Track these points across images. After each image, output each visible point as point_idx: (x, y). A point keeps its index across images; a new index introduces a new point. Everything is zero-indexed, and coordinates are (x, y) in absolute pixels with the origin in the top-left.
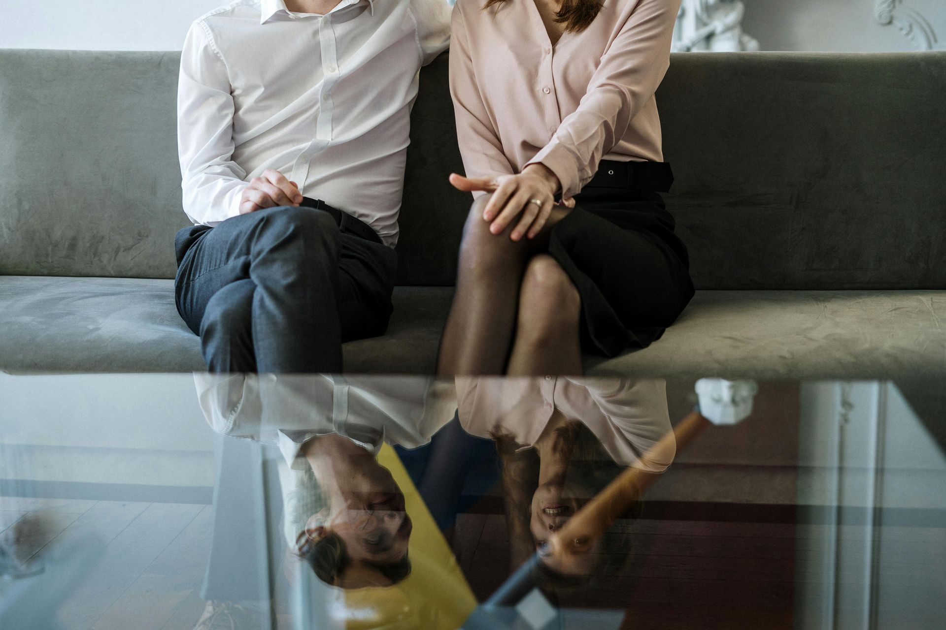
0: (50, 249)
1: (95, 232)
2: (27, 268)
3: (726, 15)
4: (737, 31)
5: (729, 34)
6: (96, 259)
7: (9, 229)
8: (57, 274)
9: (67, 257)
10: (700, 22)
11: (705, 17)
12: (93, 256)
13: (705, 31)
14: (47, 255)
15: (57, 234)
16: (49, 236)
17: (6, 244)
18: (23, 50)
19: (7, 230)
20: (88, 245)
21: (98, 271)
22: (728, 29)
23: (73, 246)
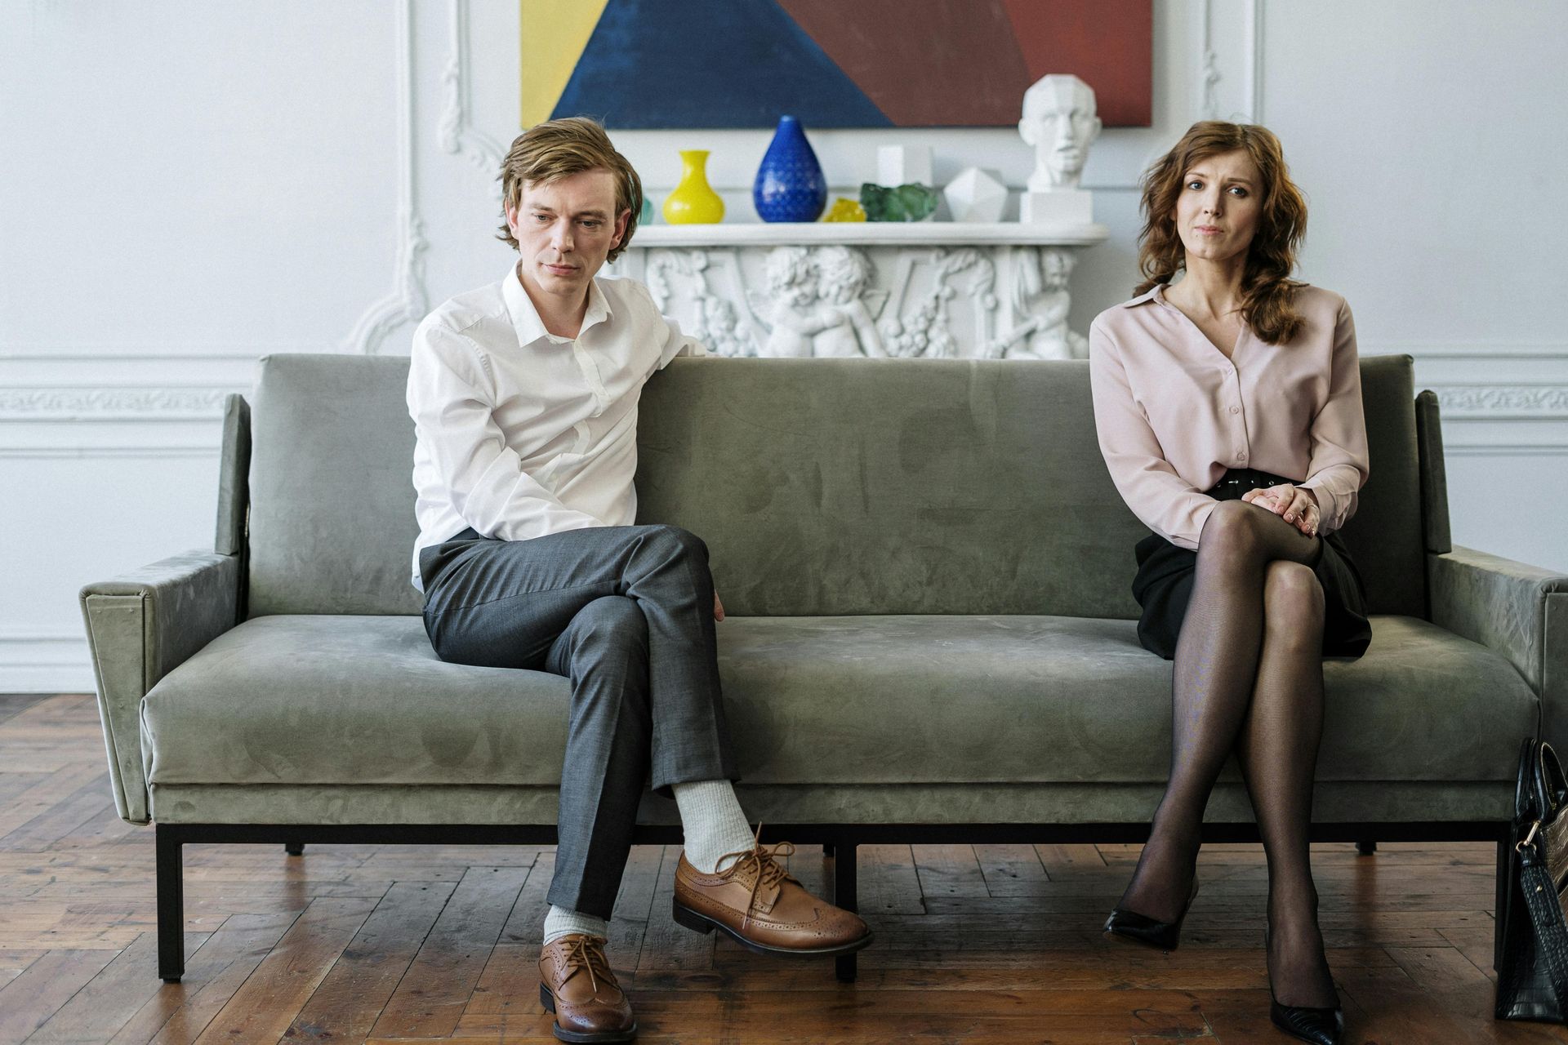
0: (350, 583)
1: (405, 563)
2: (320, 605)
3: (1050, 309)
4: (1063, 328)
5: (1053, 332)
6: (404, 594)
7: (302, 560)
8: (356, 612)
9: (369, 592)
10: (1019, 317)
11: (1024, 310)
12: (400, 591)
13: (1025, 327)
14: (346, 591)
15: (360, 565)
16: (350, 568)
17: (297, 577)
18: (315, 356)
19: (299, 561)
20: (395, 578)
21: (405, 609)
22: (1052, 325)
23: (378, 578)
